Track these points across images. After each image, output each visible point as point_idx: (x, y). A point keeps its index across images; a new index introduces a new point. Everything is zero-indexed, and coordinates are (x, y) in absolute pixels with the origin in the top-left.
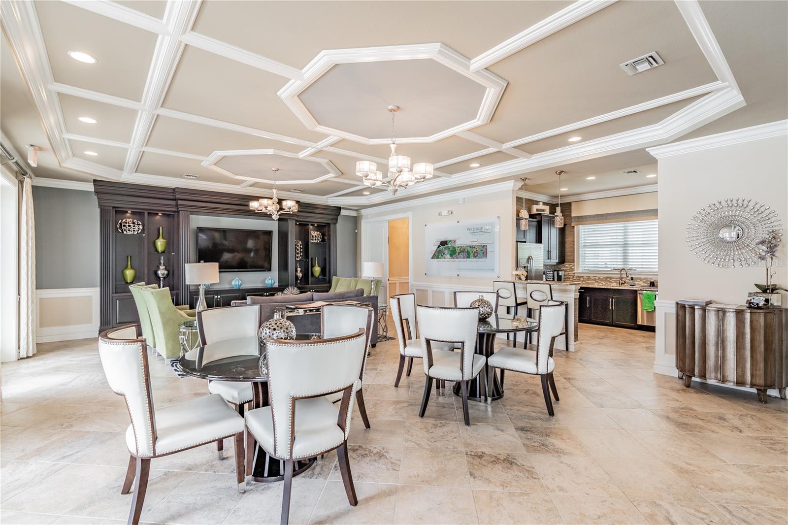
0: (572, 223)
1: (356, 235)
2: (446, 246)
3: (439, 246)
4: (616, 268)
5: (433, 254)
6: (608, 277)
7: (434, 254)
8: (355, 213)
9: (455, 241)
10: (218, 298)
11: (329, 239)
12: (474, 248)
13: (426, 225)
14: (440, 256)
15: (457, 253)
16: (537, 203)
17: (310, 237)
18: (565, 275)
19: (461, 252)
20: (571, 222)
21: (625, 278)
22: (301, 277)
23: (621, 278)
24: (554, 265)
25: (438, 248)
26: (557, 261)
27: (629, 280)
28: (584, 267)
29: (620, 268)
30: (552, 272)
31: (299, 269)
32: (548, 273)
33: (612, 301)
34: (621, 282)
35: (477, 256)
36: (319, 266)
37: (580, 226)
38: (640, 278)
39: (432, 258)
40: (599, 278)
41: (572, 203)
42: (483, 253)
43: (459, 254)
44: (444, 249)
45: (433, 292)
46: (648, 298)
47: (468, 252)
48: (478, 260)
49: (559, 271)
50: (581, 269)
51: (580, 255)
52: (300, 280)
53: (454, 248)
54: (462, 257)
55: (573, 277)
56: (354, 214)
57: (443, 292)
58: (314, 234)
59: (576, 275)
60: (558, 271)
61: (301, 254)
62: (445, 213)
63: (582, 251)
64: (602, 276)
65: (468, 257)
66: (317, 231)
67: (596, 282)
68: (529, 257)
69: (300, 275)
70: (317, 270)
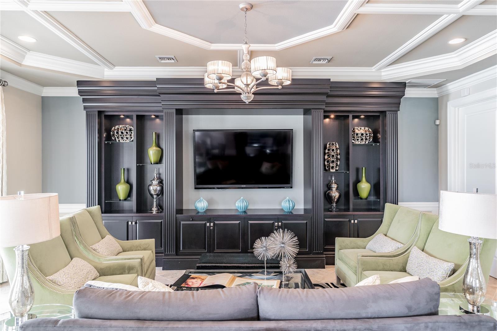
1: (438, 130)
8: (436, 92)
10: (210, 226)
11: (384, 138)
17: (351, 136)
22: (337, 197)
31: (334, 186)
36: (368, 181)
52: (336, 203)
56: (432, 93)
58: (360, 130)
61: (339, 163)
66: (365, 127)
69: (335, 194)
70: (365, 188)
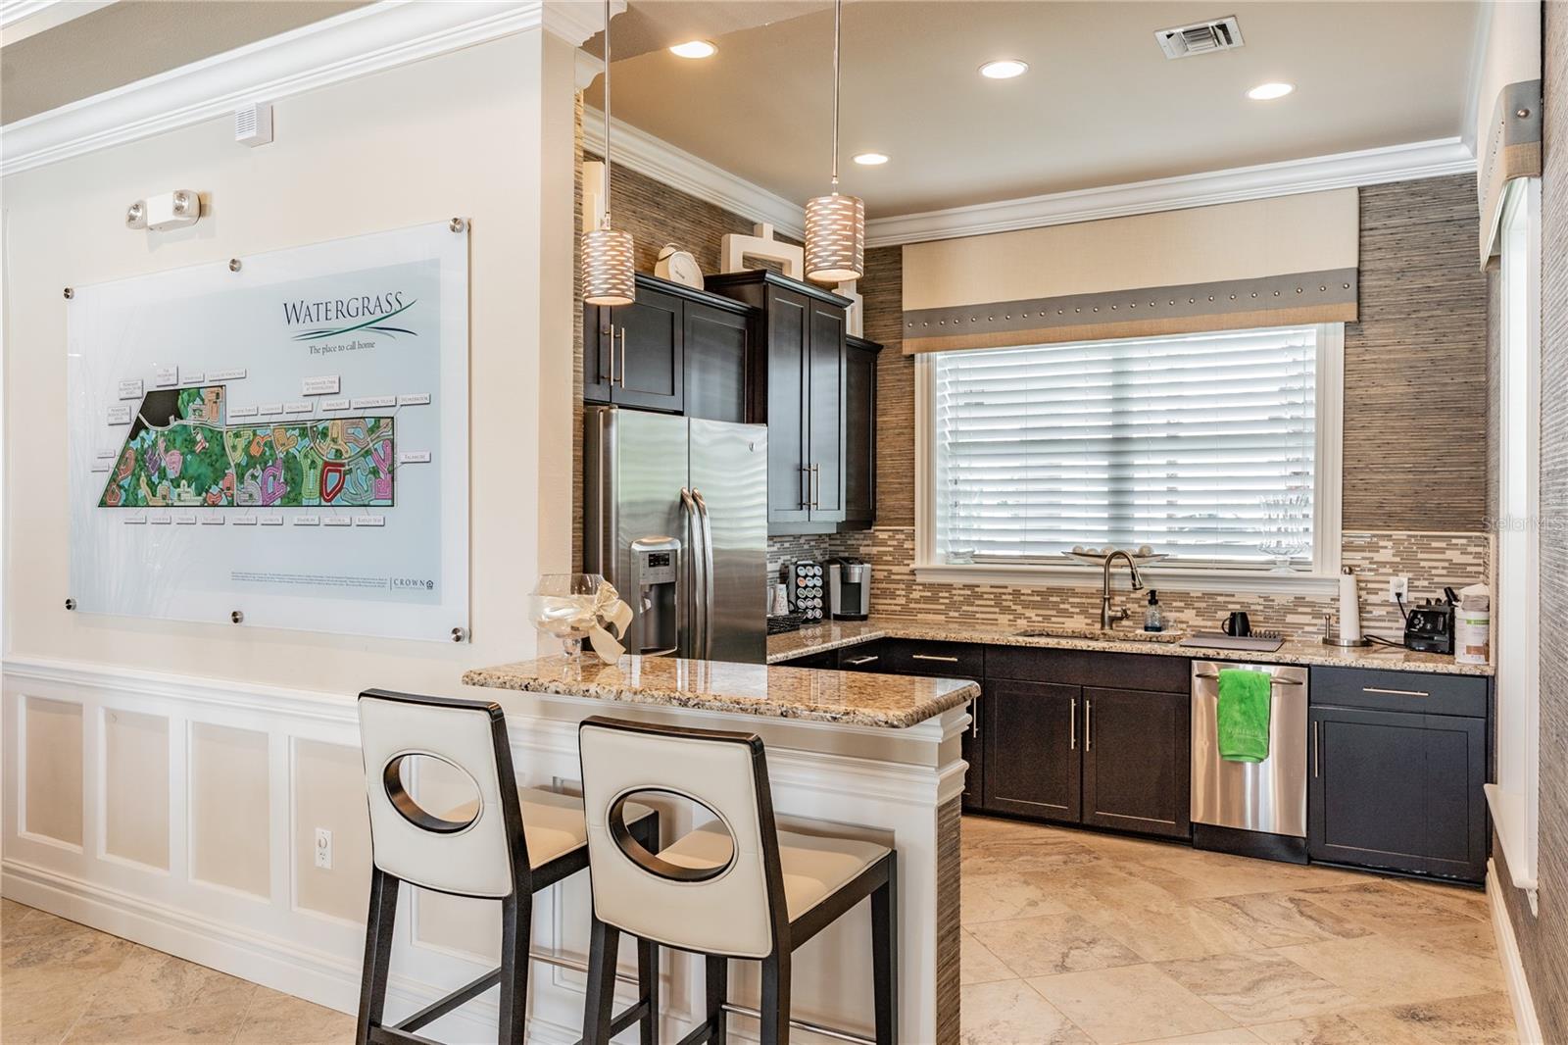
0: (905, 342)
2: (174, 423)
3: (138, 427)
4: (1086, 549)
5: (105, 478)
6: (1052, 591)
7: (113, 479)
9: (219, 391)
12: (324, 434)
13: (67, 293)
14: (144, 491)
15: (231, 471)
16: (749, 227)
18: (873, 580)
19: (252, 462)
20: (900, 336)
21: (1122, 593)
23: (1107, 594)
24: (829, 536)
25: (133, 436)
26: (841, 516)
27: (1137, 601)
28: (954, 542)
29: (1099, 550)
30: (818, 570)
32: (802, 572)
33: (1081, 711)
34: (1108, 613)
35: (338, 488)
37: (939, 356)
38: (1184, 596)
39: (103, 504)
40: (1017, 593)
41: (905, 251)
42: (375, 472)
43: (241, 478)
44: (161, 445)
45: (113, 716)
46: (1242, 700)
47: (290, 463)
48: (344, 515)
49: (847, 560)
50: (940, 551)
51: (939, 487)
53: (215, 436)
54: (259, 500)
55: (910, 586)
57: (158, 725)
59: (920, 579)
60: (845, 562)
62: (159, 209)
63: (945, 471)
64: (1026, 585)
65: (293, 500)
67: (1005, 610)
68: (683, 500)
